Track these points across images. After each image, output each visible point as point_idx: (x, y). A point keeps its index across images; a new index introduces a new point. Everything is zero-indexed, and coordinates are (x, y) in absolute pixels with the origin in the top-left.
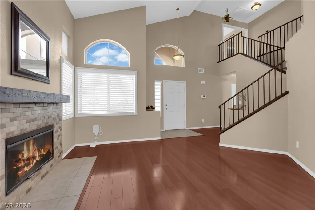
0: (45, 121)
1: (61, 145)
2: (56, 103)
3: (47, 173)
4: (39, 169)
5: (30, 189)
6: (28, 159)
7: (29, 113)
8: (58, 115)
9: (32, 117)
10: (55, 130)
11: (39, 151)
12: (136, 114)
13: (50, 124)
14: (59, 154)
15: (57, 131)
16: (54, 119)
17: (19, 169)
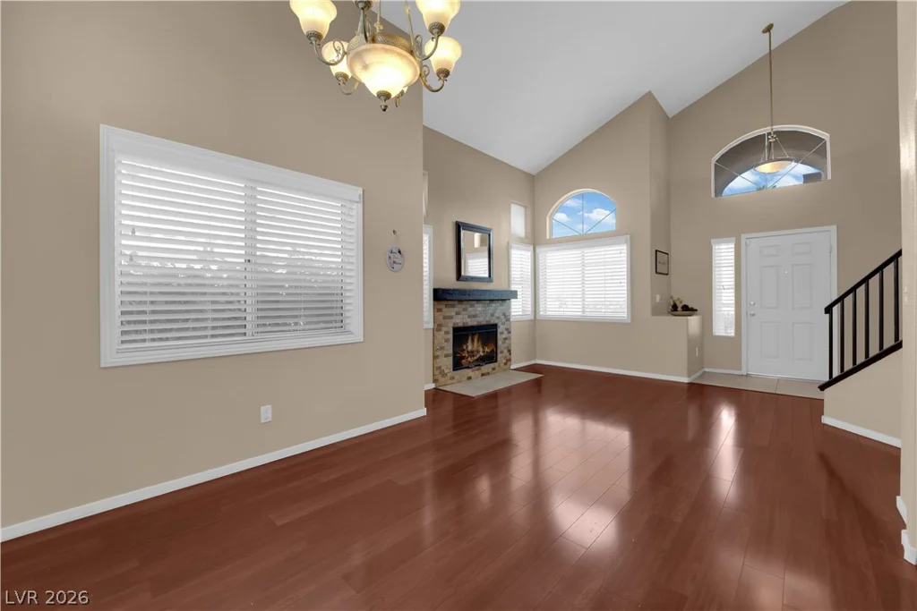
0: (487, 319)
1: (509, 351)
2: (502, 300)
3: (488, 373)
4: (479, 365)
5: (469, 378)
6: (472, 352)
7: (470, 309)
8: (504, 314)
9: (473, 313)
10: (499, 330)
11: (483, 348)
12: (629, 321)
13: (492, 322)
14: (504, 361)
15: (502, 333)
16: (498, 318)
17: (463, 358)
